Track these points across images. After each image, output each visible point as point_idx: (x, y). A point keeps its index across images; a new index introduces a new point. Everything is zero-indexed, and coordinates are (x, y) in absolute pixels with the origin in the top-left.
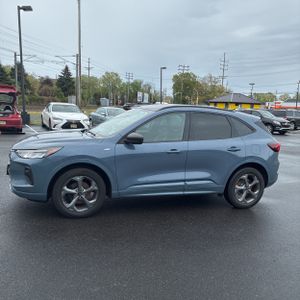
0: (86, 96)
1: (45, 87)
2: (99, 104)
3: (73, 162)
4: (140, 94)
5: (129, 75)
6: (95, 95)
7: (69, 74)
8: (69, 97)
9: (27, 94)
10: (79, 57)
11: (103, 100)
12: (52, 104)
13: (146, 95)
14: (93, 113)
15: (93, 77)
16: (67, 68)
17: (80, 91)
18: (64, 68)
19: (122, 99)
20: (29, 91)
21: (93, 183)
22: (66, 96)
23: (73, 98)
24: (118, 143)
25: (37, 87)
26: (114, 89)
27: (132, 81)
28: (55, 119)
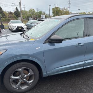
0: (24, 17)
1: (10, 15)
2: (29, 20)
3: (15, 60)
4: (42, 15)
5: (37, 9)
6: (27, 17)
7: (18, 10)
8: (18, 18)
9: (4, 18)
10: (20, 3)
11: (30, 18)
12: (11, 20)
13: (44, 16)
14: (27, 23)
15: (26, 11)
16: (17, 8)
17: (22, 16)
18: (16, 8)
19: (36, 17)
20: (4, 17)
21: (31, 70)
22: (17, 18)
23: (20, 18)
24: (45, 43)
25: (7, 15)
26: (33, 14)
27: (39, 11)
28: (12, 26)
